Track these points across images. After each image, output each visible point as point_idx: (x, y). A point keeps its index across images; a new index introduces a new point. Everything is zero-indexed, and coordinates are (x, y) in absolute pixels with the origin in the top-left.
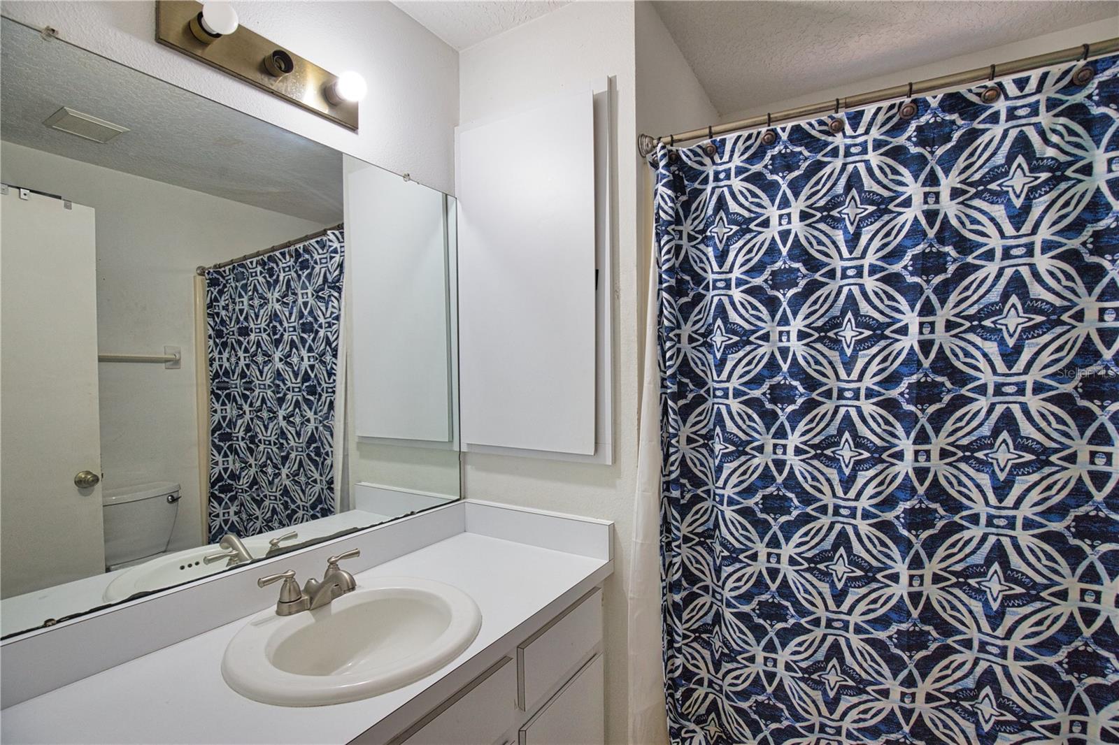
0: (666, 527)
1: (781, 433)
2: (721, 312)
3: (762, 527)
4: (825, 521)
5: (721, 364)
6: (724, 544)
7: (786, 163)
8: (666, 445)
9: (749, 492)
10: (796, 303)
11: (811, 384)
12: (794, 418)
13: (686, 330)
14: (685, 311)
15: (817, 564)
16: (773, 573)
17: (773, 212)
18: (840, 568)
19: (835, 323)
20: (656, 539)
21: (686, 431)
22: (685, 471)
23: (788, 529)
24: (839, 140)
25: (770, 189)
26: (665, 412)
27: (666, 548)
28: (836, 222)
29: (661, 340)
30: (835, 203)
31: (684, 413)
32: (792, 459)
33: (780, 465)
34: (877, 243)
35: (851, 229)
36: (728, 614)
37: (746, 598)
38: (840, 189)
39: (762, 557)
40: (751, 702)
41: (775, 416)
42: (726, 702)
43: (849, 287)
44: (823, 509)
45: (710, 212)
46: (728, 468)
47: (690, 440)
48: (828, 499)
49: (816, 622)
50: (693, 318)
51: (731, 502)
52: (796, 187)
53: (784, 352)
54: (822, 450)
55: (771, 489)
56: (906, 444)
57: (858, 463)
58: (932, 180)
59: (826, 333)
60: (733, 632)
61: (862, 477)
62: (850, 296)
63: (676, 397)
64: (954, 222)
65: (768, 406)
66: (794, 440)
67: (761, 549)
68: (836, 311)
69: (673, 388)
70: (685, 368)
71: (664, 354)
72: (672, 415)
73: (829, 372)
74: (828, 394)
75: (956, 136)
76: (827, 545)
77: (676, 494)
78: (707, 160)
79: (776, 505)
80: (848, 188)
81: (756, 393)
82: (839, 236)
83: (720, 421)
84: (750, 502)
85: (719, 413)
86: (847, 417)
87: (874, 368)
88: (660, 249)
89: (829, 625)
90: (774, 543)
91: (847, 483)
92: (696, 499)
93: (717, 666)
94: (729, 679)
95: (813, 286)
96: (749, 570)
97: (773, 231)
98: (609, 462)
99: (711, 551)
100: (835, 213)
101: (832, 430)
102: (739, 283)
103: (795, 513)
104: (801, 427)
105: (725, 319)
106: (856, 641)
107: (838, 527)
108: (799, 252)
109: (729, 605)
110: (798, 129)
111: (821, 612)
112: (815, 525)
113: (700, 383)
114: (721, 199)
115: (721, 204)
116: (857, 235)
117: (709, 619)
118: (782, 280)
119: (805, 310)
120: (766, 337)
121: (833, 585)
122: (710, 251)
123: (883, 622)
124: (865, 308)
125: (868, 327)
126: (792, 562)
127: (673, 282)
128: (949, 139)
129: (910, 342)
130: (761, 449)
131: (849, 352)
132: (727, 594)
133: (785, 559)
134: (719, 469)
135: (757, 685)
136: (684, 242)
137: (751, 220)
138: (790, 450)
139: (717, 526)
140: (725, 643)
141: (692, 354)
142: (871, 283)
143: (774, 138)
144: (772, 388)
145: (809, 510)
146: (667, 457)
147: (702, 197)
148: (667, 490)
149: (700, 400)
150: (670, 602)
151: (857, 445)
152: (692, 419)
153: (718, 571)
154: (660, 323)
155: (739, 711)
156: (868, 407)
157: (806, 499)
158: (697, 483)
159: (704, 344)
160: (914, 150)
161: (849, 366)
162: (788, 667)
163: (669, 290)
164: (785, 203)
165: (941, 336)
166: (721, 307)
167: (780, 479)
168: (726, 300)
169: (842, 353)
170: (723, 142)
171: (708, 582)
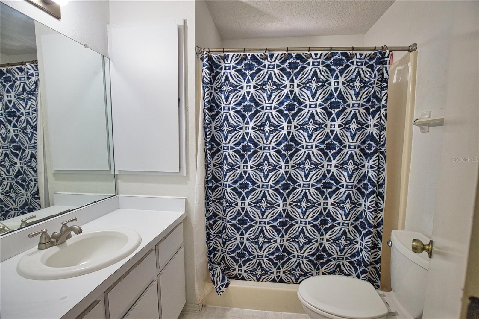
0: (207, 197)
1: (246, 162)
2: (226, 118)
3: (239, 194)
4: (259, 190)
5: (226, 138)
6: (227, 201)
7: (249, 67)
8: (207, 167)
9: (235, 182)
10: (252, 117)
11: (256, 145)
12: (250, 157)
13: (214, 124)
14: (213, 117)
15: (256, 204)
16: (243, 209)
17: (244, 84)
18: (264, 205)
19: (263, 125)
20: (203, 202)
21: (213, 162)
22: (214, 177)
23: (248, 194)
24: (266, 62)
25: (244, 75)
26: (206, 155)
27: (207, 204)
28: (264, 90)
29: (205, 128)
30: (264, 84)
31: (213, 155)
32: (249, 170)
33: (245, 172)
34: (276, 99)
35: (269, 93)
36: (228, 225)
37: (234, 219)
38: (266, 79)
39: (239, 204)
40: (236, 253)
41: (244, 156)
42: (227, 256)
43: (268, 113)
44: (259, 186)
45: (223, 81)
46: (228, 174)
47: (215, 165)
48: (260, 183)
49: (256, 223)
50: (216, 120)
51: (229, 186)
52: (252, 76)
53: (247, 134)
54: (258, 167)
55: (243, 181)
56: (283, 164)
57: (269, 170)
58: (292, 81)
59: (260, 128)
60: (230, 231)
61: (270, 175)
62: (268, 116)
63: (210, 149)
64: (297, 95)
65: (242, 152)
66: (250, 164)
67: (239, 201)
68: (264, 121)
69: (209, 146)
70: (213, 139)
71: (206, 133)
72: (209, 156)
73: (261, 141)
74: (261, 148)
75: (299, 67)
76: (260, 198)
77: (210, 185)
78: (222, 61)
79: (244, 186)
80: (268, 79)
81: (238, 148)
82: (265, 95)
83: (226, 158)
84: (236, 186)
85: (225, 155)
86: (266, 156)
87: (274, 140)
88: (204, 94)
89: (260, 223)
90: (243, 199)
91: (266, 177)
92: (217, 187)
93: (224, 244)
94: (228, 247)
95: (257, 112)
96: (235, 209)
97: (244, 91)
98: (185, 175)
99: (222, 204)
100: (264, 87)
101: (262, 160)
102: (233, 108)
103: (250, 188)
104: (252, 159)
105: (228, 121)
106: (268, 227)
107: (263, 191)
108: (253, 99)
109: (229, 222)
110: (253, 56)
111: (258, 220)
112: (256, 191)
113: (218, 144)
114: (227, 77)
115: (227, 79)
116: (271, 96)
117: (221, 229)
118: (247, 108)
119: (254, 120)
120: (241, 128)
121: (261, 210)
122: (223, 96)
123: (275, 220)
124: (272, 120)
125: (273, 126)
126: (249, 204)
127: (209, 106)
128: (297, 68)
129: (284, 132)
130: (239, 167)
131: (267, 134)
132: (228, 218)
133: (247, 204)
134: (225, 175)
135: (238, 247)
136: (213, 91)
137: (238, 86)
138: (249, 167)
139: (224, 195)
140: (227, 235)
141: (215, 134)
142: (274, 112)
143: (245, 58)
144: (243, 146)
145: (254, 187)
146: (207, 171)
147: (220, 75)
148: (207, 184)
149: (218, 151)
150: (208, 224)
151: (269, 165)
152: (215, 158)
153: (225, 211)
154: (204, 121)
155: (232, 257)
156: (272, 152)
157: (254, 183)
158: (217, 180)
159: (220, 130)
160: (288, 70)
161: (267, 139)
162: (248, 239)
163: (208, 109)
164: (249, 82)
165: (293, 130)
166: (226, 116)
167: (245, 177)
168: (228, 114)
169: (265, 135)
170: (228, 55)
171: (221, 215)
